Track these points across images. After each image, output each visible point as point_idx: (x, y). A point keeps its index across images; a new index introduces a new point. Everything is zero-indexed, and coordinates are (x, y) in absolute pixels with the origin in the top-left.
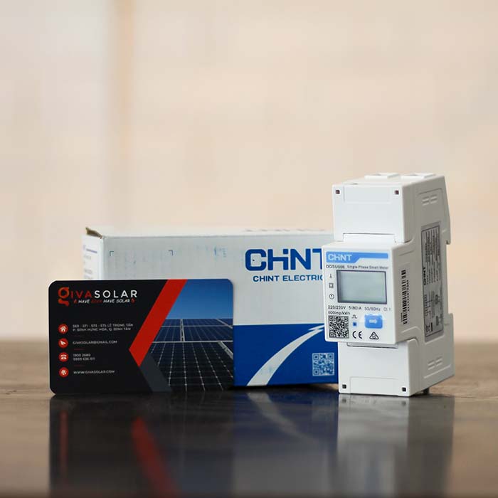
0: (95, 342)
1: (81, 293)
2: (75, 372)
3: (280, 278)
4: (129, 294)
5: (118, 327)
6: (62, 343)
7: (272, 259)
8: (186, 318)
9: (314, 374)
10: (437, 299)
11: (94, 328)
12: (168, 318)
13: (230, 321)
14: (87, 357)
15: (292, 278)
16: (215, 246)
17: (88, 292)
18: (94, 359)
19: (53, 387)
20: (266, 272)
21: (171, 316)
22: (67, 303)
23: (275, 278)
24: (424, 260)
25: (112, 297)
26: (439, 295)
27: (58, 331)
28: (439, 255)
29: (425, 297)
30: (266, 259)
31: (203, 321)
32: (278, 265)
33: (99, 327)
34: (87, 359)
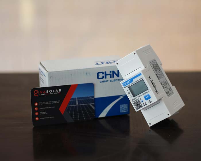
0: (47, 108)
1: (42, 91)
2: (41, 118)
3: (109, 81)
4: (58, 90)
5: (55, 102)
6: (36, 109)
7: (106, 75)
8: (78, 97)
9: (121, 112)
10: (166, 83)
11: (47, 103)
12: (72, 97)
13: (93, 97)
14: (45, 113)
15: (113, 80)
16: (87, 72)
17: (44, 91)
18: (47, 113)
19: (34, 124)
20: (104, 79)
21: (73, 97)
22: (37, 95)
23: (107, 81)
24: (155, 72)
25: (52, 92)
26: (166, 81)
27: (35, 105)
28: (160, 69)
29: (161, 83)
30: (104, 75)
31: (84, 98)
32: (108, 77)
33: (48, 103)
34: (45, 114)
